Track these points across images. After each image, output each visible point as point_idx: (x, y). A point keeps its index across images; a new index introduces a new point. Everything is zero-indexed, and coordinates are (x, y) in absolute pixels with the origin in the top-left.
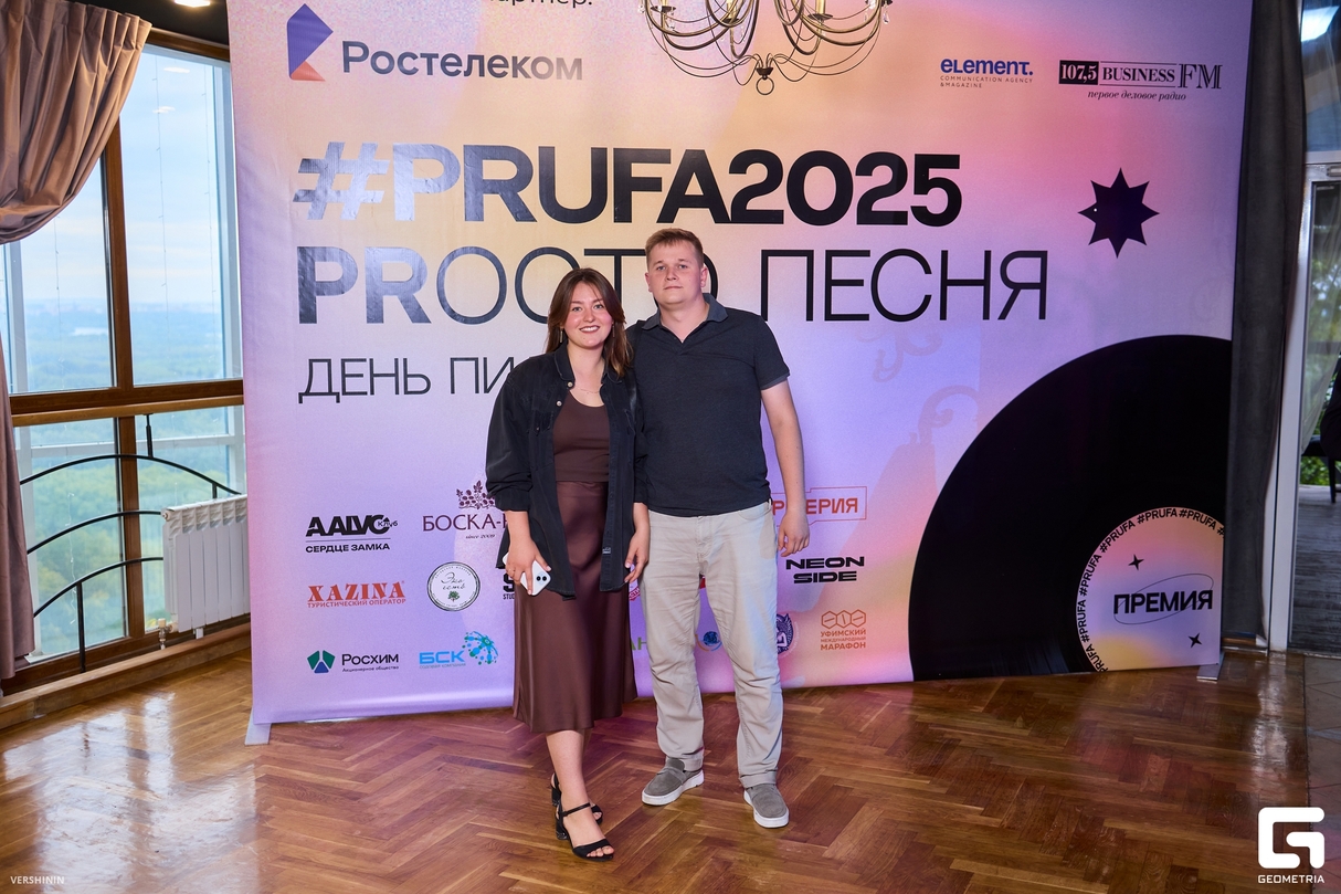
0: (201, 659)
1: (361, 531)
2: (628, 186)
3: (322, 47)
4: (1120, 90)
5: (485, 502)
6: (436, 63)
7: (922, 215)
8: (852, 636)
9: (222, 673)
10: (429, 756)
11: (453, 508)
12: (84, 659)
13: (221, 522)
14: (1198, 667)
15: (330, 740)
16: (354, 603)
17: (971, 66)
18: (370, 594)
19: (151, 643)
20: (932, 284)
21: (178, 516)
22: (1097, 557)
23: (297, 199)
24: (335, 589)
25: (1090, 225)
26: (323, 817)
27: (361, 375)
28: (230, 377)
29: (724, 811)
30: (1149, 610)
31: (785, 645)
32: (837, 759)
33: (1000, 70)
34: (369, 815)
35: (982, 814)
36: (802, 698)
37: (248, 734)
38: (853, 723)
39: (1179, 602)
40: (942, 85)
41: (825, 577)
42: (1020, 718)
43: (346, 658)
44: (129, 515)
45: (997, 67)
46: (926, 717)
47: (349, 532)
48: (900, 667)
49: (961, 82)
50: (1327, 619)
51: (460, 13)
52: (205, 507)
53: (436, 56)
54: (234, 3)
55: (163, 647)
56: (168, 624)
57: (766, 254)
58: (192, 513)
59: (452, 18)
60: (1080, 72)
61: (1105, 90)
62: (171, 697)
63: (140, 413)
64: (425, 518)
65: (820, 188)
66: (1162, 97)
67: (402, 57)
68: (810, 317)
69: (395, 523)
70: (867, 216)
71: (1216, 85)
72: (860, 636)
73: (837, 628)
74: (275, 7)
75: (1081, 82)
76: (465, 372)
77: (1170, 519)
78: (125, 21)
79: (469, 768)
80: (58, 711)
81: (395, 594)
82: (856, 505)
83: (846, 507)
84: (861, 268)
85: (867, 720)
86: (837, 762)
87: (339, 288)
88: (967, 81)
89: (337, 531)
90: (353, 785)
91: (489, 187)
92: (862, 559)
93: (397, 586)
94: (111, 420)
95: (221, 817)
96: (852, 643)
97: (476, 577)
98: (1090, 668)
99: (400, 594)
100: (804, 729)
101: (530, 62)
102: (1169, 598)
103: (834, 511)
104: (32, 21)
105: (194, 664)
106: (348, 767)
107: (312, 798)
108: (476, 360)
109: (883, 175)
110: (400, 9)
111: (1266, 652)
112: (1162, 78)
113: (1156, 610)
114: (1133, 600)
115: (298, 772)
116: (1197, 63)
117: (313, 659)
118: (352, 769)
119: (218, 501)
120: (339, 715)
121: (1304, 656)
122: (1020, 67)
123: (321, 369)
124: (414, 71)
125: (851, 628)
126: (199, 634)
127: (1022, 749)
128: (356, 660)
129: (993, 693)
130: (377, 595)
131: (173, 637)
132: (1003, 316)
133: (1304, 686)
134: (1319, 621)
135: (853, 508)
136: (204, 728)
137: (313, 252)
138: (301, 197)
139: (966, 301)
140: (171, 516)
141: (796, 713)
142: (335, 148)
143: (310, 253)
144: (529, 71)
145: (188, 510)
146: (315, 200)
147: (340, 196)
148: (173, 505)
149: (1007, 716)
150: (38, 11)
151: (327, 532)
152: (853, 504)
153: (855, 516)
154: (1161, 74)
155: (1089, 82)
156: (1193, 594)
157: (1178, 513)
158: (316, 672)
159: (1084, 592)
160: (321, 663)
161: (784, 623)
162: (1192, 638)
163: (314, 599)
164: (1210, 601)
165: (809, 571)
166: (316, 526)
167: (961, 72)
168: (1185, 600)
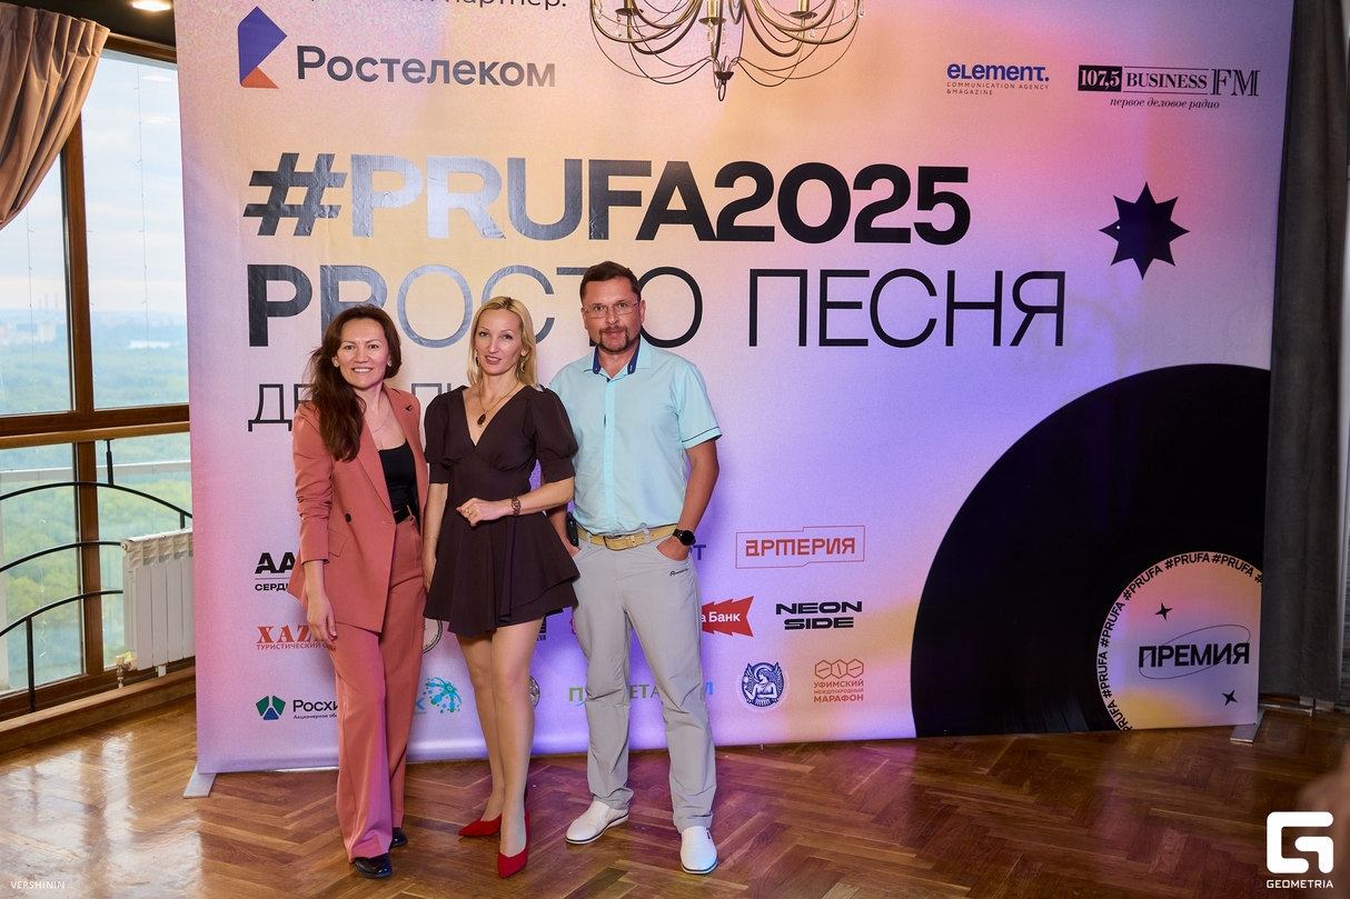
0: (161, 698)
2: (605, 200)
3: (274, 53)
4: (1146, 98)
6: (398, 69)
7: (927, 232)
8: (848, 688)
9: (179, 715)
12: (34, 698)
13: (186, 554)
14: (1233, 727)
15: (276, 793)
17: (981, 71)
19: (108, 681)
20: (938, 307)
21: (139, 547)
22: (1121, 605)
23: (247, 213)
24: (286, 630)
25: (1113, 244)
26: (247, 882)
28: (184, 401)
30: (1178, 663)
31: (774, 696)
32: (818, 826)
33: (1012, 76)
34: (297, 881)
35: (968, 894)
36: (792, 755)
37: (189, 785)
38: (843, 784)
39: (1212, 655)
40: (949, 92)
41: (818, 623)
42: (1028, 783)
43: (297, 704)
44: (88, 546)
45: (1009, 72)
46: (925, 779)
48: (898, 719)
49: (969, 89)
51: (423, 15)
52: (169, 537)
53: (398, 62)
54: (181, 5)
55: (121, 685)
56: (126, 662)
57: (755, 274)
58: (154, 544)
59: (414, 21)
60: (1101, 79)
61: (1129, 97)
62: (130, 735)
63: (99, 438)
65: (814, 203)
66: (1192, 105)
67: (361, 63)
68: (803, 342)
70: (865, 233)
71: (1253, 92)
72: (857, 688)
73: (831, 679)
74: (225, 10)
75: (1103, 89)
77: (1201, 564)
78: (79, 26)
82: (853, 546)
83: (842, 548)
84: (860, 290)
85: (858, 782)
86: (817, 830)
87: (291, 309)
88: (976, 88)
89: (289, 568)
90: (286, 845)
91: (454, 202)
92: (859, 604)
94: (70, 445)
95: (138, 880)
96: (849, 695)
98: (1112, 726)
100: (788, 791)
101: (499, 67)
102: (1201, 652)
103: (829, 552)
105: (152, 704)
106: (286, 824)
109: (883, 189)
110: (359, 11)
111: (1311, 711)
112: (1193, 85)
113: (1186, 664)
114: (1161, 652)
115: (232, 830)
116: (1231, 69)
117: (262, 705)
118: (289, 827)
119: (186, 530)
120: (291, 765)
122: (1035, 72)
123: (272, 396)
124: (373, 78)
125: (848, 678)
126: (162, 672)
127: (1024, 820)
128: (308, 707)
129: (1002, 753)
131: (131, 675)
132: (1016, 342)
135: (850, 549)
136: (144, 777)
137: (265, 272)
138: (251, 211)
139: (972, 325)
140: (131, 547)
141: (782, 772)
142: (289, 160)
143: (262, 272)
144: (497, 76)
145: (150, 541)
146: (268, 216)
147: (293, 211)
148: (136, 535)
149: (1014, 780)
151: (278, 569)
152: (849, 544)
153: (852, 557)
154: (1191, 80)
155: (1112, 89)
156: (1228, 647)
157: (1211, 558)
158: (265, 718)
159: (1105, 644)
160: (270, 709)
161: (774, 674)
162: (1226, 695)
163: (263, 640)
164: (1246, 655)
165: (801, 616)
166: (266, 562)
167: (970, 77)
168: (1219, 654)
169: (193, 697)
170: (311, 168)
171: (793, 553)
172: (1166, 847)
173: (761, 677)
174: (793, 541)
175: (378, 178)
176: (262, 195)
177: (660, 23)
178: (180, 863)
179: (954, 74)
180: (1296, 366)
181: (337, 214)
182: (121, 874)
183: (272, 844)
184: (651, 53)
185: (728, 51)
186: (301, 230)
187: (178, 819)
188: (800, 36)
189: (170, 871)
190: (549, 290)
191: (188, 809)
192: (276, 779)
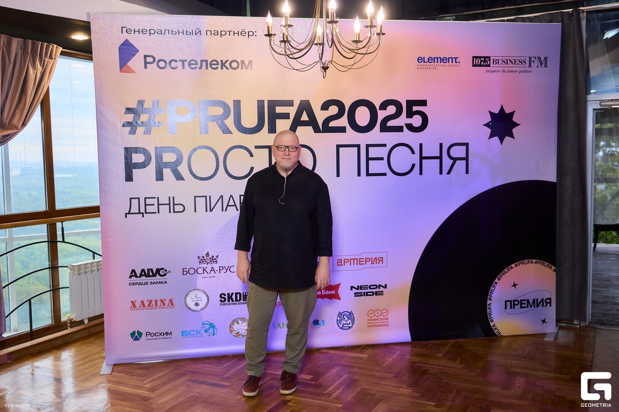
0: (86, 333)
1: (154, 275)
2: (274, 117)
3: (134, 58)
4: (501, 69)
5: (211, 261)
6: (186, 64)
7: (410, 127)
8: (382, 321)
9: (95, 340)
10: (183, 379)
11: (195, 264)
12: (32, 334)
13: (96, 270)
14: (545, 334)
15: (140, 372)
16: (151, 309)
17: (431, 60)
18: (159, 304)
19: (63, 326)
20: (416, 159)
21: (76, 268)
22: (496, 283)
23: (124, 125)
24: (142, 302)
25: (489, 130)
26: (131, 409)
27: (154, 205)
28: (97, 204)
29: (315, 405)
30: (521, 307)
31: (351, 325)
33: (445, 61)
34: (152, 408)
35: (435, 406)
36: (359, 350)
37: (102, 370)
38: (381, 362)
39: (536, 303)
40: (418, 68)
41: (369, 294)
42: (459, 359)
43: (147, 333)
45: (443, 60)
46: (415, 359)
47: (148, 276)
48: (405, 335)
49: (427, 67)
50: (610, 310)
51: (197, 41)
52: (89, 263)
53: (186, 61)
54: (94, 39)
55: (69, 328)
56: (71, 317)
57: (338, 147)
59: (193, 43)
60: (482, 61)
61: (494, 69)
62: (74, 349)
63: (58, 222)
64: (183, 269)
65: (363, 116)
66: (520, 72)
67: (171, 62)
68: (359, 175)
69: (170, 272)
70: (384, 128)
71: (546, 66)
72: (386, 321)
73: (375, 317)
74: (113, 41)
75: (483, 66)
76: (201, 202)
77: (530, 265)
78: (49, 47)
79: (200, 385)
80: (18, 359)
81: (170, 304)
82: (382, 260)
83: (378, 262)
84: (382, 152)
85: (387, 361)
86: (371, 381)
87: (143, 165)
88: (429, 67)
89: (143, 275)
90: (146, 393)
91: (211, 119)
92: (386, 285)
93: (171, 300)
94: (46, 225)
95: (85, 409)
96: (382, 324)
97: (207, 296)
98: (496, 335)
99: (172, 304)
100: (358, 365)
101: (229, 62)
102: (531, 302)
103: (372, 263)
104: (6, 48)
105: (83, 336)
106: (145, 384)
107: (127, 400)
108: (206, 197)
109: (391, 110)
110: (170, 40)
111: (578, 326)
112: (520, 63)
113: (525, 307)
114: (514, 303)
115: (122, 388)
116: (536, 56)
117: (132, 334)
118: (147, 386)
119: (95, 260)
120: (145, 360)
121: (596, 328)
122: (454, 59)
123: (135, 202)
124: (176, 68)
125: (381, 317)
126: (86, 322)
127: (458, 375)
128: (152, 335)
129: (448, 347)
130: (162, 304)
131: (73, 323)
132: (449, 173)
133: (594, 343)
134: (607, 310)
135: (381, 262)
136: (83, 367)
137: (131, 150)
138: (126, 125)
139: (431, 166)
140: (72, 268)
141: (355, 358)
143: (130, 150)
144: (228, 66)
145: (80, 265)
146: (132, 126)
147: (143, 124)
148: (73, 263)
149: (453, 358)
150: (9, 44)
151: (138, 276)
152: (381, 260)
153: (383, 265)
154: (520, 62)
155: (486, 66)
156: (542, 300)
157: (534, 262)
158: (134, 340)
159: (490, 299)
160: (136, 336)
161: (350, 315)
162: (542, 320)
163: (133, 307)
164: (550, 303)
165: (361, 291)
166: (133, 273)
167: (427, 62)
168: (539, 303)
169: (103, 331)
170: (150, 106)
171: (357, 264)
172: (517, 384)
173: (345, 317)
174: (357, 259)
176: (130, 117)
177: (297, 48)
178: (101, 402)
179: (420, 61)
180: (568, 180)
181: (161, 125)
182: (77, 407)
183: (140, 393)
184: (294, 58)
185: (327, 58)
186: (146, 132)
187: (99, 384)
188: (356, 51)
189: (98, 405)
190: (251, 155)
191: (103, 380)
192: (139, 366)
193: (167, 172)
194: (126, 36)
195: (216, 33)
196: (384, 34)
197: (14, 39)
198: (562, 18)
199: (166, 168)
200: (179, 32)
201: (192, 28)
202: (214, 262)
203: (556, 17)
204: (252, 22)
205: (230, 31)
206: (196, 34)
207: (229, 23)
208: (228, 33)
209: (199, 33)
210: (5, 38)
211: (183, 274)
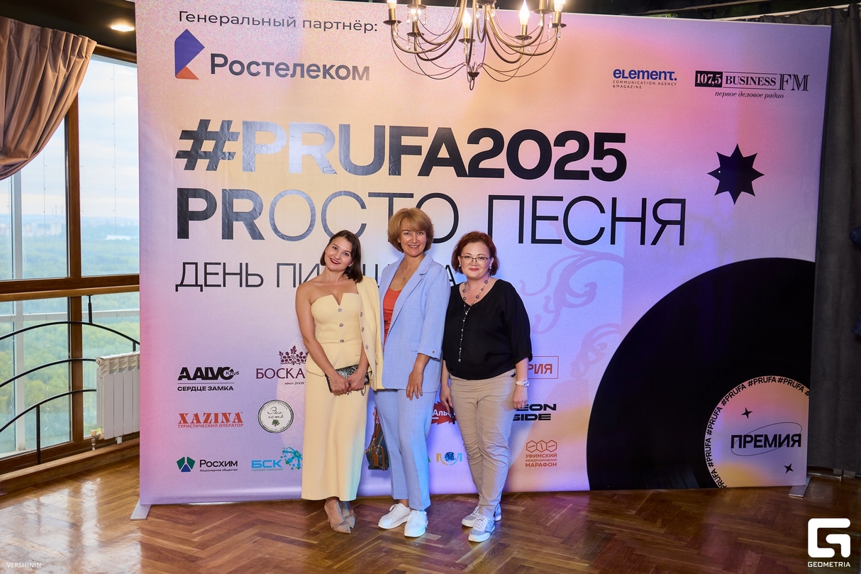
0: (118, 457)
1: (215, 377)
2: (399, 151)
3: (197, 57)
4: (738, 91)
5: (298, 360)
6: (272, 68)
7: (599, 173)
8: (547, 458)
9: (129, 468)
10: (250, 532)
11: (276, 364)
12: (40, 456)
13: (136, 368)
14: (790, 487)
15: (188, 518)
16: (209, 426)
17: (634, 74)
18: (220, 420)
19: (85, 446)
20: (606, 220)
21: (107, 363)
22: (719, 409)
23: (178, 156)
24: (196, 416)
25: (716, 182)
27: (218, 274)
28: (137, 272)
30: (756, 446)
32: (527, 546)
33: (654, 77)
36: (511, 500)
37: (134, 512)
38: (543, 519)
39: (778, 441)
40: (614, 86)
41: (529, 417)
42: (660, 520)
43: (202, 462)
44: (76, 361)
45: (652, 75)
47: (206, 378)
48: (581, 480)
49: (627, 85)
51: (289, 36)
52: (126, 357)
53: (273, 64)
54: (140, 28)
55: (94, 449)
56: (97, 434)
57: (492, 198)
58: (117, 361)
59: (283, 39)
60: (709, 79)
61: (727, 91)
62: (99, 480)
63: (84, 295)
64: (257, 370)
65: (529, 154)
66: (767, 96)
67: (250, 64)
68: (521, 241)
69: (238, 373)
70: (561, 174)
71: (805, 89)
72: (553, 458)
73: (537, 453)
74: (167, 31)
75: (710, 85)
76: (287, 273)
77: (771, 384)
78: (78, 40)
79: (274, 542)
80: (16, 491)
81: (236, 421)
82: (551, 369)
83: (544, 370)
84: (557, 209)
85: (553, 518)
86: (526, 548)
87: (204, 216)
88: (631, 84)
89: (199, 377)
90: (194, 551)
91: (305, 151)
92: (555, 405)
93: (238, 415)
94: (66, 298)
95: (101, 571)
96: (548, 463)
97: (291, 411)
98: (714, 485)
99: (240, 421)
100: (509, 523)
101: (335, 68)
102: (771, 439)
103: (536, 372)
104: (15, 38)
105: (113, 461)
106: (194, 537)
107: (165, 560)
108: (294, 265)
109: (572, 146)
110: (250, 33)
111: (840, 478)
112: (767, 84)
113: (761, 446)
114: (745, 439)
115: (160, 541)
116: (791, 74)
117: (180, 463)
119: (136, 353)
122: (668, 75)
123: (190, 270)
124: (257, 74)
125: (547, 452)
126: (119, 440)
127: (658, 543)
128: (209, 464)
129: (644, 501)
130: (224, 421)
131: (100, 443)
132: (654, 242)
135: (549, 371)
136: (106, 506)
137: (188, 193)
138: (180, 155)
139: (628, 232)
140: (102, 362)
142: (204, 123)
143: (186, 193)
144: (334, 74)
145: (114, 359)
146: (190, 158)
147: (206, 155)
148: (105, 355)
149: (651, 518)
150: (19, 33)
151: (192, 377)
152: (549, 368)
153: (551, 376)
154: (766, 81)
155: (716, 86)
156: (788, 436)
157: (777, 380)
158: (182, 471)
159: (710, 433)
160: (185, 465)
162: (786, 467)
163: (182, 422)
164: (799, 441)
165: (518, 413)
166: (184, 373)
167: (627, 78)
168: (782, 440)
169: (138, 457)
170: (218, 129)
172: (747, 562)
175: (259, 136)
176: (187, 145)
177: (435, 42)
178: (127, 561)
179: (617, 75)
180: (832, 260)
181: (233, 157)
182: (90, 567)
183: (185, 550)
184: (428, 60)
185: (476, 59)
186: (211, 167)
187: (127, 533)
188: (521, 51)
189: (122, 566)
190: (363, 206)
191: (134, 528)
192: (188, 510)
193: (239, 227)
194: (186, 25)
195: (318, 25)
196: (563, 26)
197: (27, 25)
198: (832, 18)
199: (237, 220)
200: (263, 22)
201: (283, 16)
202: (302, 361)
203: (823, 17)
204: (371, 10)
205: (338, 23)
206: (288, 26)
207: (337, 10)
208: (335, 25)
209: (293, 25)
210: (13, 24)
211: (257, 378)
